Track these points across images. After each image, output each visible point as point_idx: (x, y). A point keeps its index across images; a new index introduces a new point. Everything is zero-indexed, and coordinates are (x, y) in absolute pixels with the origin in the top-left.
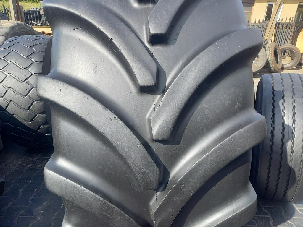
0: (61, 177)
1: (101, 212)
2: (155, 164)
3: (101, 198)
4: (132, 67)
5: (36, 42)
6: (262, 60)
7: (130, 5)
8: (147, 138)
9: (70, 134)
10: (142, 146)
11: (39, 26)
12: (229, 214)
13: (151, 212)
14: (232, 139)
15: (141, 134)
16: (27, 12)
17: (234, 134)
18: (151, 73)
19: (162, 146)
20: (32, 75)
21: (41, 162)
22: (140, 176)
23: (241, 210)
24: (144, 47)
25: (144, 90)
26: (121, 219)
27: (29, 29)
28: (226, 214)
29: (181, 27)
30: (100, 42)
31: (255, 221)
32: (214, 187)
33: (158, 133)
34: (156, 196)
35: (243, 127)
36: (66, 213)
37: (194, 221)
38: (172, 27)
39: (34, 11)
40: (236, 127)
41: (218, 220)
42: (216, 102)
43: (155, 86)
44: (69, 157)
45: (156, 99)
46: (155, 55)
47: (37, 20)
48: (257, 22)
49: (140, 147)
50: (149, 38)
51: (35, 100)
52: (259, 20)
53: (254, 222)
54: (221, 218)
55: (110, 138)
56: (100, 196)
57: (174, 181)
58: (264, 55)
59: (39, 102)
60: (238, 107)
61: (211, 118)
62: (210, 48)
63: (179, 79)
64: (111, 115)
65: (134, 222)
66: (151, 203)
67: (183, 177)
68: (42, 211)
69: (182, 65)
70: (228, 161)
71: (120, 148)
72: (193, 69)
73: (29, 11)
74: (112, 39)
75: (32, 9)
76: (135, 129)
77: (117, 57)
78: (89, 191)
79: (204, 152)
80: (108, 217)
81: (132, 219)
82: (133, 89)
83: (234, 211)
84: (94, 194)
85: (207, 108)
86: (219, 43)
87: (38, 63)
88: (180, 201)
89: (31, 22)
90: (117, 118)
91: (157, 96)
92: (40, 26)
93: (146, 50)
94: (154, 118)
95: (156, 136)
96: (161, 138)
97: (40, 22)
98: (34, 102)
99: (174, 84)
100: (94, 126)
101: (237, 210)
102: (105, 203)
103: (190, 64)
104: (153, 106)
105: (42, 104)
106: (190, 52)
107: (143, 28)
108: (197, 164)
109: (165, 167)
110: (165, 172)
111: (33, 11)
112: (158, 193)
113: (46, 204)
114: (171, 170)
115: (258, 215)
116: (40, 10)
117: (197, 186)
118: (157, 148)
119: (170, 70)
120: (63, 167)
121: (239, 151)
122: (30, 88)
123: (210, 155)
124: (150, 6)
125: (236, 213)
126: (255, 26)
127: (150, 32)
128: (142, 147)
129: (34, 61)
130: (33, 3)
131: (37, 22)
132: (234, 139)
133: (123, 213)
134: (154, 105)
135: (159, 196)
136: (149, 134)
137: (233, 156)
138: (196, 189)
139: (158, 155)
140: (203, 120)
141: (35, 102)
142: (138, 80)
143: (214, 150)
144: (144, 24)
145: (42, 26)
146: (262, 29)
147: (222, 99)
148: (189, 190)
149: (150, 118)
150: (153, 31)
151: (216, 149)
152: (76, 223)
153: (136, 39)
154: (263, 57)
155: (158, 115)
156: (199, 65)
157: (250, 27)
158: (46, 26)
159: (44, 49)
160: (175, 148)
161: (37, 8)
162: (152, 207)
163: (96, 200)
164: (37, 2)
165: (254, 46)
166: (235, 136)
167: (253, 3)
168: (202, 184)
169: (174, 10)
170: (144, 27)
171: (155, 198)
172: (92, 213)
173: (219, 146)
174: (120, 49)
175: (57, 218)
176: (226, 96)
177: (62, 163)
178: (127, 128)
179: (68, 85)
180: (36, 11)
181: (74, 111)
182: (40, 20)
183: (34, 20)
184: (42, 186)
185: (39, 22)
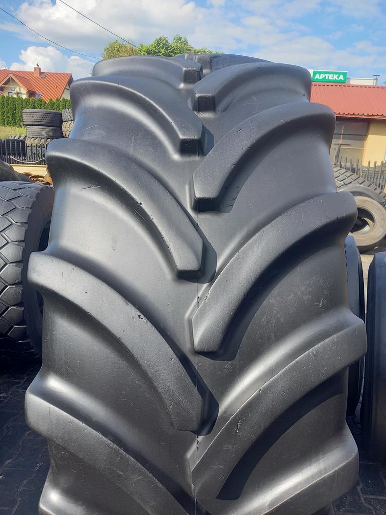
0: (52, 406)
1: (109, 466)
2: (196, 389)
3: (110, 442)
4: (168, 244)
5: (19, 192)
6: (381, 226)
7: (169, 157)
8: (186, 348)
9: (70, 339)
10: (178, 359)
11: (21, 163)
12: (313, 477)
13: (189, 470)
14: (313, 353)
15: (176, 342)
16: (4, 142)
17: (317, 346)
18: (195, 252)
19: (207, 361)
20: (8, 243)
21: (7, 389)
22: (173, 407)
23: (331, 472)
24: (186, 216)
25: (184, 276)
26: (139, 480)
27: (6, 169)
28: (308, 477)
29: (239, 188)
30: (124, 207)
31: (371, 507)
32: (288, 431)
33: (201, 341)
34: (196, 442)
35: (330, 335)
36: (50, 471)
37: (257, 489)
38: (227, 188)
39: (16, 140)
40: (320, 334)
41: (295, 487)
42: (289, 296)
43: (199, 270)
44: (67, 375)
45: (200, 289)
46: (202, 227)
47: (19, 154)
48: (372, 165)
49: (175, 362)
50: (193, 203)
51: (8, 283)
52: (376, 162)
53: (370, 509)
54: (300, 484)
55: (130, 347)
56: (109, 439)
57: (225, 418)
58: (384, 218)
59: (14, 286)
60: (323, 304)
61: (282, 320)
62: (279, 219)
63: (235, 262)
64: (133, 312)
65: (160, 485)
66: (189, 455)
67: (239, 412)
68: (2, 476)
69: (240, 241)
70: (307, 389)
71: (143, 363)
72: (255, 248)
73: (8, 141)
74: (141, 204)
75: (13, 138)
76: (168, 334)
77: (147, 228)
78: (92, 430)
79: (271, 372)
80: (119, 476)
81: (158, 480)
82: (168, 275)
83: (320, 473)
84: (101, 436)
85: (276, 306)
86: (293, 212)
87: (20, 224)
88: (234, 451)
89: (10, 157)
90: (142, 316)
91: (203, 285)
92: (23, 163)
93: (188, 220)
94: (197, 318)
95: (198, 345)
96: (206, 348)
97: (23, 158)
98: (6, 286)
99: (227, 269)
100: (108, 327)
101: (326, 470)
102: (117, 452)
103: (251, 241)
104: (196, 300)
105: (19, 289)
106: (253, 224)
107: (184, 189)
108: (260, 391)
109: (211, 396)
110: (211, 404)
111: (13, 141)
112: (200, 438)
113: (9, 463)
114: (222, 401)
115: (377, 495)
116: (25, 138)
117: (260, 427)
118: (200, 364)
119: (223, 249)
120: (55, 391)
121: (325, 372)
122: (3, 263)
123: (280, 377)
124: (197, 158)
125: (324, 476)
126: (370, 172)
127: (195, 196)
128: (178, 361)
129: (14, 222)
130: (13, 128)
131: (18, 158)
132: (317, 354)
133: (143, 468)
134: (198, 298)
135: (201, 442)
136: (189, 342)
137: (315, 380)
138: (259, 431)
139: (202, 376)
140: (271, 323)
141: (9, 287)
142: (176, 261)
143: (286, 370)
144: (188, 183)
145: (26, 164)
146: (381, 176)
147: (299, 293)
148: (248, 434)
149: (191, 318)
150: (198, 195)
151: (289, 369)
152: (66, 486)
153: (176, 204)
154: (383, 221)
155: (203, 313)
156: (264, 243)
157: (361, 172)
158: (32, 164)
159: (31, 204)
160: (227, 365)
161: (20, 137)
162: (190, 461)
163: (102, 446)
164: (20, 125)
165: (343, 217)
166: (317, 350)
167: (366, 136)
168: (268, 424)
169: (229, 166)
170: (187, 187)
171: (195, 446)
172: (95, 468)
173: (294, 364)
174: (152, 217)
175: (26, 488)
176: (304, 287)
177: (55, 384)
178: (156, 331)
179: (74, 267)
180: (18, 141)
181: (80, 305)
182: (24, 155)
183: (14, 154)
184: (6, 431)
185: (21, 158)
